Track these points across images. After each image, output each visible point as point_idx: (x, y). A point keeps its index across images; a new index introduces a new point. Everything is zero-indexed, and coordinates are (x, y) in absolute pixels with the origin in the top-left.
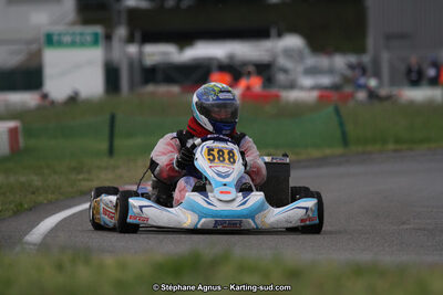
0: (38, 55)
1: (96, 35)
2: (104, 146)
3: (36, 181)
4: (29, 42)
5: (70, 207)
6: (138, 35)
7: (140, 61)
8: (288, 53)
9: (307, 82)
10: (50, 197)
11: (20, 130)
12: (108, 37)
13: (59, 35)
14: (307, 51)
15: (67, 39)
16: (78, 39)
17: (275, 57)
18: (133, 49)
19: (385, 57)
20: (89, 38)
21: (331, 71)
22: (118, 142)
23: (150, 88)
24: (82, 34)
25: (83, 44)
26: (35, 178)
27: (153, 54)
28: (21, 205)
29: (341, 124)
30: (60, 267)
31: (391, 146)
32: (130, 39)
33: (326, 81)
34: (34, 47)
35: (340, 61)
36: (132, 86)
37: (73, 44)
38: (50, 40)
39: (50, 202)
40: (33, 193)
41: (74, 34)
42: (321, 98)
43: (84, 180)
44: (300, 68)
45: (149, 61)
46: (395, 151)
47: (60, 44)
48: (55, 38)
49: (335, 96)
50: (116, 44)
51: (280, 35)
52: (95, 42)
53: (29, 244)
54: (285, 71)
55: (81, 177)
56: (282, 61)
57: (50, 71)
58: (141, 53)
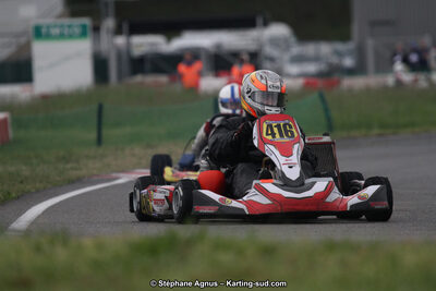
0: (27, 47)
1: (84, 27)
2: (93, 135)
3: (25, 171)
4: (17, 35)
5: (57, 195)
6: (125, 27)
7: (129, 52)
8: (274, 42)
9: (294, 69)
10: (38, 185)
11: (9, 121)
12: (96, 29)
13: (48, 27)
14: (293, 39)
15: (56, 31)
16: (66, 31)
17: (261, 46)
18: (120, 40)
19: (370, 43)
20: (77, 30)
21: (316, 59)
22: (106, 132)
23: (139, 78)
24: (69, 26)
25: (71, 36)
26: (24, 168)
27: (141, 45)
28: (9, 193)
29: (326, 110)
30: (38, 249)
31: (376, 131)
32: (118, 31)
33: (311, 68)
34: (23, 40)
35: (325, 49)
36: (120, 77)
37: (62, 36)
38: (38, 33)
39: (38, 191)
40: (22, 182)
41: (62, 26)
42: (307, 85)
43: (72, 169)
44: (286, 57)
45: (137, 52)
46: (380, 135)
47: (48, 36)
48: (44, 31)
49: (320, 83)
50: (104, 35)
51: (266, 24)
52: (83, 34)
53: (15, 230)
54: (272, 59)
55: (69, 166)
56: (269, 50)
57: (38, 64)
58: (129, 45)
